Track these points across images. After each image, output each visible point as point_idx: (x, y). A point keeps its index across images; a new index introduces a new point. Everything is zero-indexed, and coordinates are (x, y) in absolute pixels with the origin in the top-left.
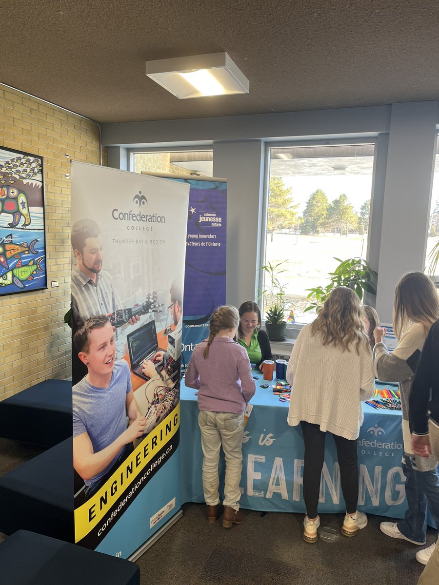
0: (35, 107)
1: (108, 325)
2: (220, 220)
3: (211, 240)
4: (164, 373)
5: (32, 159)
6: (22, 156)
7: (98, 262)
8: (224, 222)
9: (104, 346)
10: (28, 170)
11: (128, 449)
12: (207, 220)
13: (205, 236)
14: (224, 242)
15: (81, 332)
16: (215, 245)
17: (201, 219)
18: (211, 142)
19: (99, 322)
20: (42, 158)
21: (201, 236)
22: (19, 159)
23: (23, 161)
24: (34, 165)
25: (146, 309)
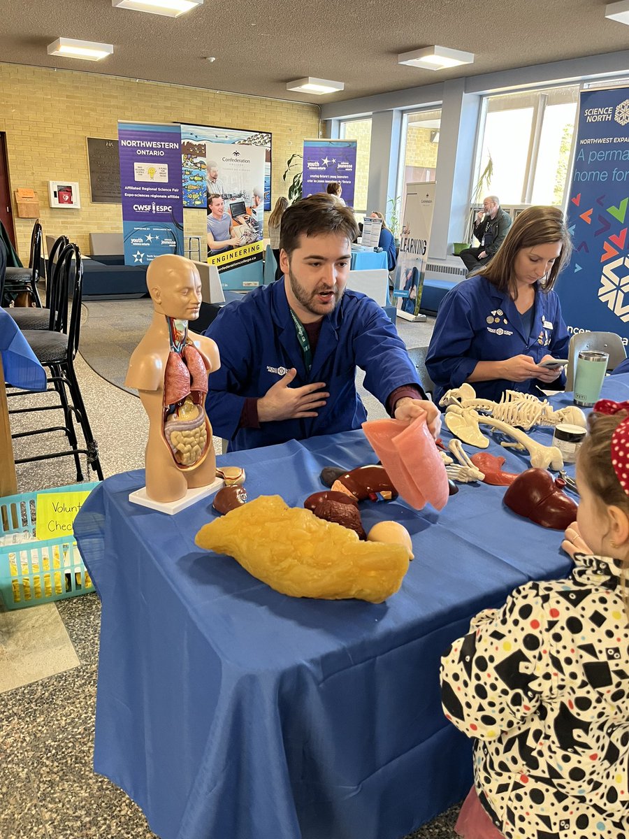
0: (269, 104)
1: (220, 198)
2: (351, 166)
3: (345, 180)
4: (250, 224)
5: (265, 135)
6: (258, 134)
7: (216, 175)
8: (354, 168)
9: (219, 205)
10: (262, 141)
11: (230, 248)
12: (342, 166)
13: (341, 177)
14: (353, 181)
15: (209, 198)
16: (347, 182)
17: (339, 166)
18: (371, 113)
19: (217, 196)
20: (271, 134)
21: (338, 177)
22: (257, 135)
23: (259, 136)
24: (266, 138)
25: (240, 196)
